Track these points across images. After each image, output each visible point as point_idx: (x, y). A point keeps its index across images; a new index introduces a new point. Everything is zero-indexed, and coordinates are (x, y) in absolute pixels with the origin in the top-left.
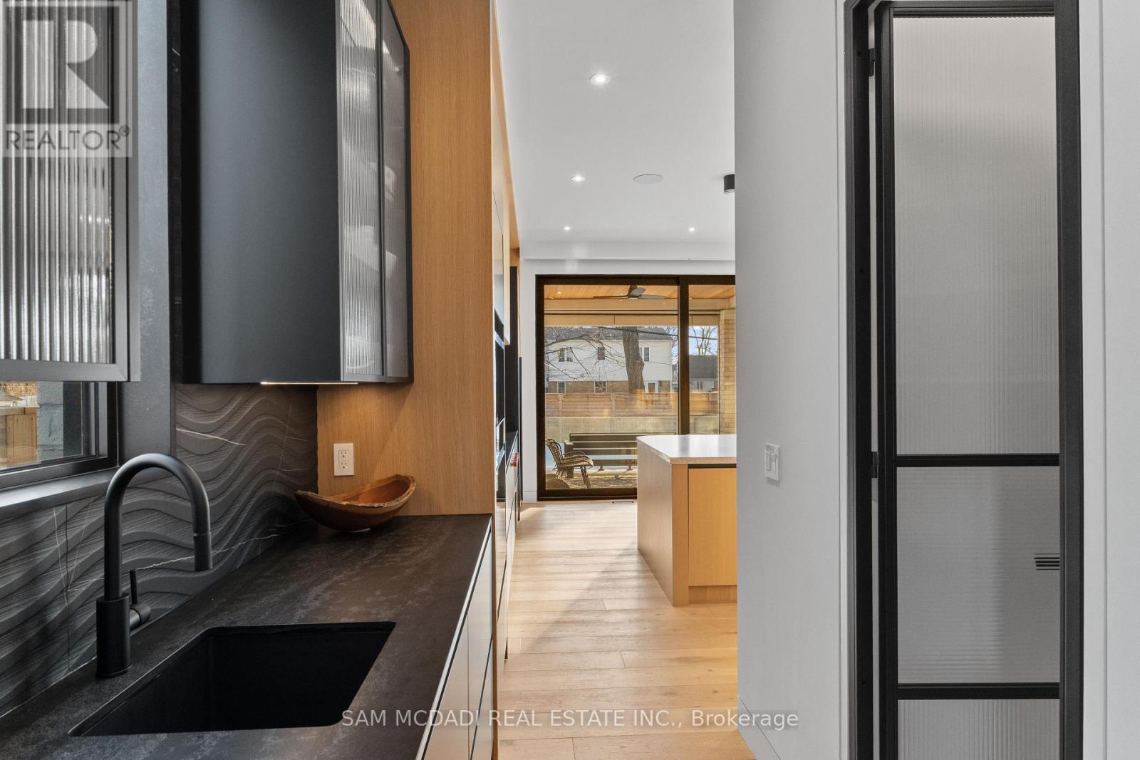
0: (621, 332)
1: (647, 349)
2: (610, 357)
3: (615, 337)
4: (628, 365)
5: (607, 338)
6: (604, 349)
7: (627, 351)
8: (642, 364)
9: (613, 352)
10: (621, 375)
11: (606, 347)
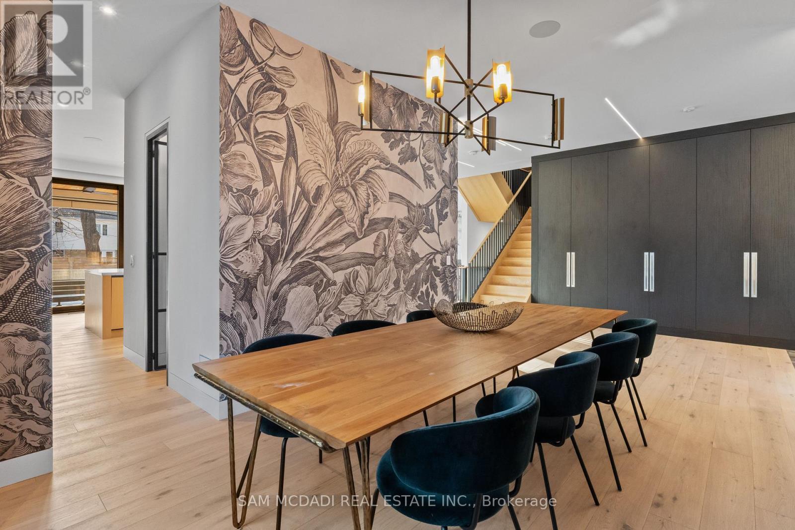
0: (80, 212)
1: (105, 227)
2: (69, 230)
3: (73, 215)
4: (85, 237)
5: (65, 215)
6: (62, 223)
7: (84, 226)
8: (98, 237)
9: (71, 226)
10: (80, 244)
11: (64, 222)
